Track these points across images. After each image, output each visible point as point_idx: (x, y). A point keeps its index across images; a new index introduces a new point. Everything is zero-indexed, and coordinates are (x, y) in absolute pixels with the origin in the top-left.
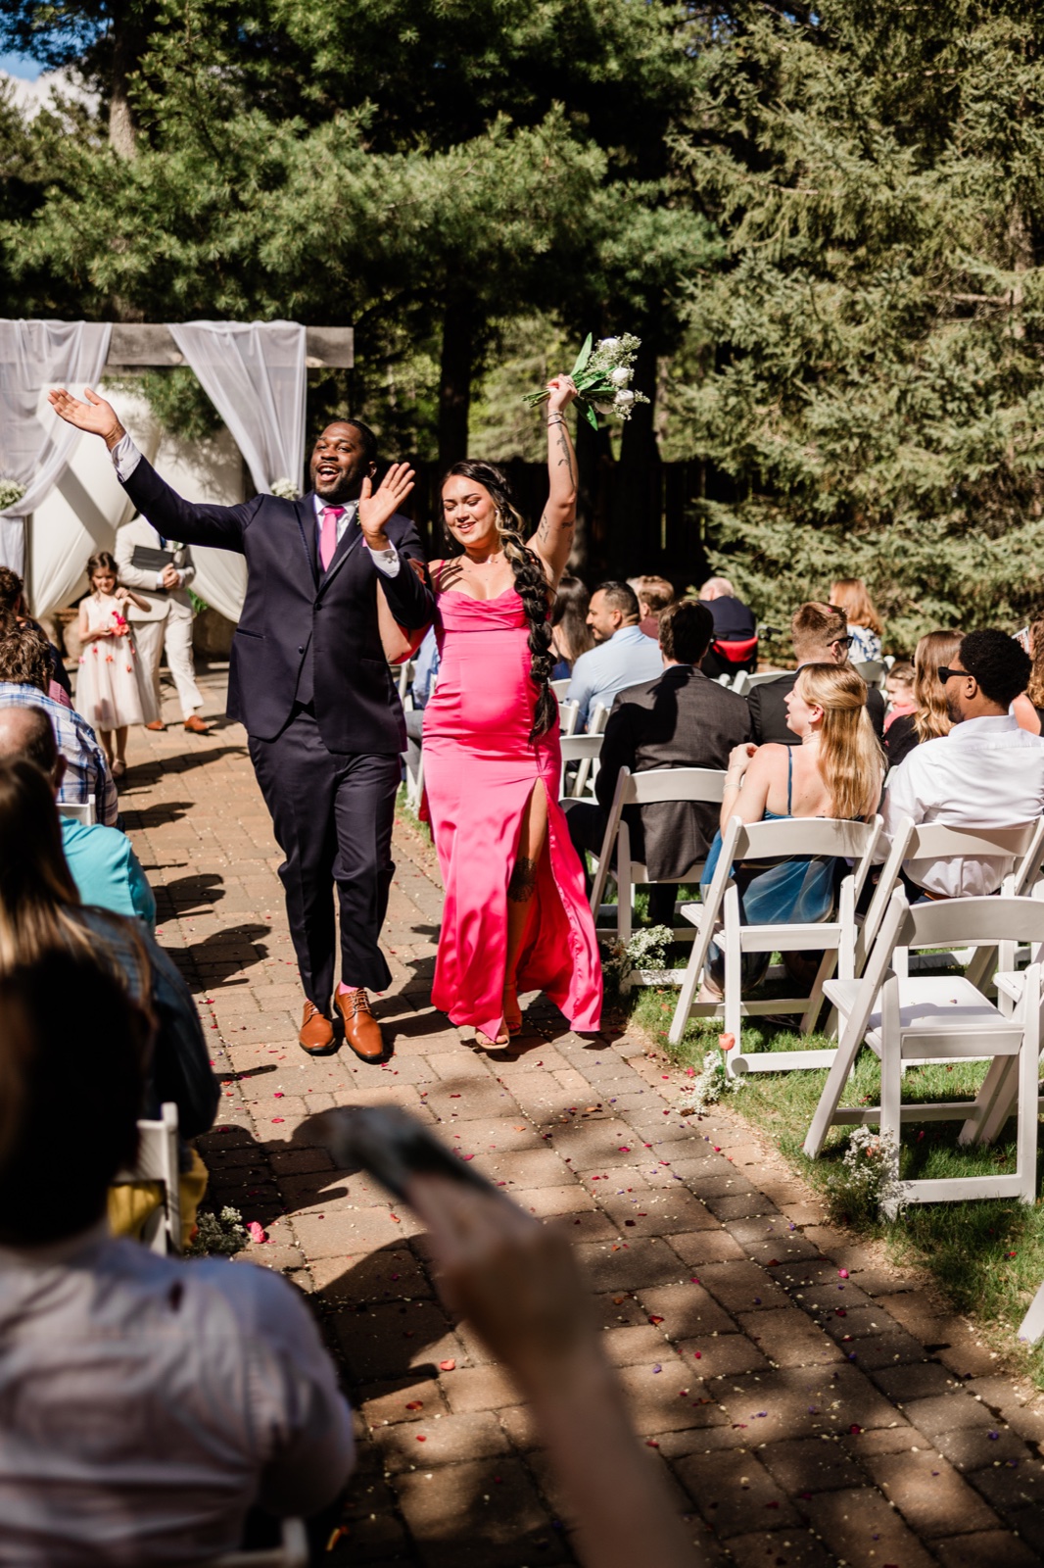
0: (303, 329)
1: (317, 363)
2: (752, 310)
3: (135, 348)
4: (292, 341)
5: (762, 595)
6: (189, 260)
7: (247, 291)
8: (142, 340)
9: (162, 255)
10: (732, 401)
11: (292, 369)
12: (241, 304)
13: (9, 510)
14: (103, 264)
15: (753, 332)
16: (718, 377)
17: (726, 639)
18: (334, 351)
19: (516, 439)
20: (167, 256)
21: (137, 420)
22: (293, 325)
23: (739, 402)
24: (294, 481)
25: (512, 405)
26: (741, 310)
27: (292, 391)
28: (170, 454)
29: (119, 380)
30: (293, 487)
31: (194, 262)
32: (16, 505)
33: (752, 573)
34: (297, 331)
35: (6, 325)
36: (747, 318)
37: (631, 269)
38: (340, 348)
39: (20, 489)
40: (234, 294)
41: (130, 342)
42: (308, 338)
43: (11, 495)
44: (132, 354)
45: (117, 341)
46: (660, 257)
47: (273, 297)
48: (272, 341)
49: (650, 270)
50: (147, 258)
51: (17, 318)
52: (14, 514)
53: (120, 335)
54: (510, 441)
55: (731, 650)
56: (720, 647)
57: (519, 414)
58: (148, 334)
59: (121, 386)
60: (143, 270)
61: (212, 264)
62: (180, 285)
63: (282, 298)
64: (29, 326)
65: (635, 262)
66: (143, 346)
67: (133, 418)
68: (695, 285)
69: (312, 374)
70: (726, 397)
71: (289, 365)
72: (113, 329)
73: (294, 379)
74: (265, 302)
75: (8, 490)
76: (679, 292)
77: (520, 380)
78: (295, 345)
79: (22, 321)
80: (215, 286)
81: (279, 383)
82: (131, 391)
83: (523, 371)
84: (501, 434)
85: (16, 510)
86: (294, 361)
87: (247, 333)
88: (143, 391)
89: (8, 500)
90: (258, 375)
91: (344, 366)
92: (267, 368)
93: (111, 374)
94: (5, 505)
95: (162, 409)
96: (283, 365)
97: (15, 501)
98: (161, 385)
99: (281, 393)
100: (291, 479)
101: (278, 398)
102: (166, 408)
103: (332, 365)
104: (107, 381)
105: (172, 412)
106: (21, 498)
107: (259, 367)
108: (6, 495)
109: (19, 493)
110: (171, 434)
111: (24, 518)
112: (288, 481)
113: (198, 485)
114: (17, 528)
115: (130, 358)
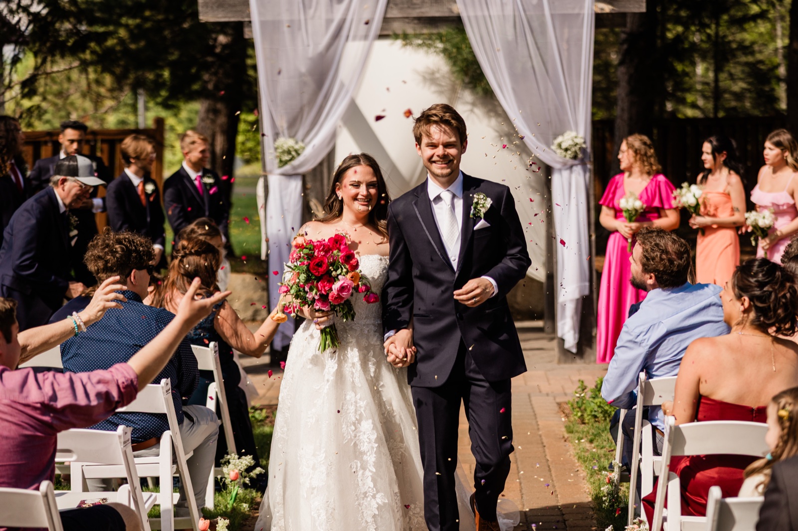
1: (607, 8)
13: (287, 168)
21: (437, 75)
24: (581, 133)
27: (580, 40)
28: (467, 103)
29: (417, 36)
30: (580, 141)
32: (296, 162)
39: (297, 147)
43: (289, 152)
52: (292, 172)
59: (420, 42)
67: (433, 73)
69: (600, 20)
71: (576, 11)
73: (582, 27)
75: (285, 147)
81: (566, 31)
82: (429, 46)
85: (295, 168)
86: (582, 7)
88: (440, 45)
89: (286, 158)
90: (543, 24)
91: (636, 10)
92: (552, 16)
93: (410, 31)
94: (283, 163)
95: (455, 64)
96: (570, 12)
97: (292, 159)
98: (457, 39)
99: (568, 42)
100: (577, 131)
101: (564, 46)
102: (459, 63)
103: (623, 10)
104: (405, 37)
105: (467, 66)
106: (298, 154)
107: (543, 15)
108: (283, 152)
109: (296, 151)
110: (466, 85)
111: (304, 177)
112: (573, 134)
113: (494, 134)
114: (296, 186)
115: (410, 11)
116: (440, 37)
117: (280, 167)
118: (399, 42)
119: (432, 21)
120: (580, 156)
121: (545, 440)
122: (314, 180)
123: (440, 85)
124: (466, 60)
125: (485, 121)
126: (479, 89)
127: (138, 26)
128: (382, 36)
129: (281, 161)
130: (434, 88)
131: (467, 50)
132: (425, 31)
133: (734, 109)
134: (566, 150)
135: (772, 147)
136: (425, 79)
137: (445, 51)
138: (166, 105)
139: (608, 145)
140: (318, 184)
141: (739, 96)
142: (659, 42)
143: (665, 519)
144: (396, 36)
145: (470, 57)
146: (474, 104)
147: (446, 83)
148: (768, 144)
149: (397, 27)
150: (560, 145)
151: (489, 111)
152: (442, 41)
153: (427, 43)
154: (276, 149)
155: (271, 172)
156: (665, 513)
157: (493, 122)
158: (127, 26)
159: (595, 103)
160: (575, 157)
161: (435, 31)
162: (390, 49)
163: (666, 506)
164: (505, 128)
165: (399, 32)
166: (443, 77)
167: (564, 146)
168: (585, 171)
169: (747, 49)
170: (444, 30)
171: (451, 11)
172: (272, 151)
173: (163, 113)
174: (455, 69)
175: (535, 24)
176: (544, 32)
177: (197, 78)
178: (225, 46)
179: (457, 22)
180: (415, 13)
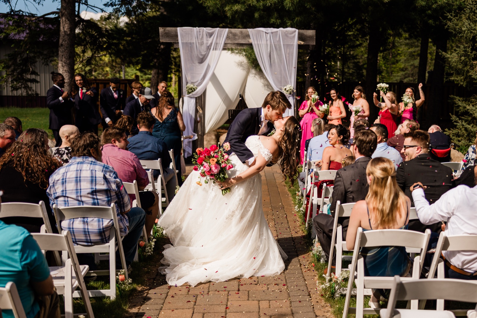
0: (297, 30)
1: (302, 43)
2: (471, 24)
3: (236, 37)
4: (293, 35)
5: (472, 132)
6: (260, 6)
7: (280, 17)
8: (239, 34)
9: (250, 4)
10: (463, 58)
11: (293, 45)
12: (279, 21)
14: (229, 8)
15: (471, 32)
16: (457, 49)
17: (436, 148)
18: (308, 39)
19: (411, 76)
20: (251, 5)
21: (243, 63)
22: (294, 29)
23: (465, 59)
24: (293, 86)
25: (410, 64)
26: (466, 24)
27: (293, 53)
29: (236, 49)
30: (292, 88)
31: (262, 7)
32: (193, 93)
33: (469, 124)
34: (295, 31)
35: (191, 29)
36: (468, 26)
37: (428, 10)
38: (311, 37)
39: (194, 87)
40: (277, 18)
41: (235, 35)
42: (299, 33)
43: (191, 89)
44: (235, 39)
45: (230, 35)
46: (439, 5)
47: (290, 19)
48: (286, 35)
49: (435, 10)
50: (245, 6)
51: (196, 27)
52: (192, 96)
53: (231, 33)
54: (409, 77)
55: (439, 152)
56: (434, 151)
57: (412, 67)
58: (241, 32)
59: (237, 52)
60: (243, 10)
61: (269, 7)
62: (256, 15)
63: (292, 20)
64: (199, 29)
65: (430, 8)
66: (239, 37)
67: (241, 63)
68: (451, 15)
69: (300, 46)
70: (461, 57)
71: (292, 43)
72: (229, 30)
73: (294, 49)
74: (287, 21)
75: (190, 87)
76: (446, 18)
77: (413, 55)
78: (294, 36)
79: (197, 28)
80: (270, 16)
81: (288, 50)
83: (414, 52)
84: (405, 74)
85: (193, 95)
86: (294, 42)
87: (277, 32)
88: (244, 53)
89: (190, 91)
90: (280, 47)
91: (312, 44)
92: (284, 45)
93: (234, 48)
94: (189, 93)
95: (249, 60)
96: (290, 43)
97: (192, 91)
98: (250, 51)
99: (289, 54)
100: (291, 85)
101: (287, 55)
102: (251, 60)
103: (308, 44)
104: (232, 50)
105: (254, 61)
106: (195, 90)
107: (281, 44)
108: (189, 89)
109: (194, 89)
110: (253, 67)
111: (196, 98)
112: (290, 86)
113: (262, 85)
114: (193, 101)
115: (234, 41)
116: (244, 50)
117: (188, 94)
118: (230, 52)
119: (242, 45)
120: (292, 93)
121: (278, 186)
122: (199, 100)
123: (244, 67)
124: (253, 59)
125: (259, 80)
126: (258, 69)
127: (130, 40)
128: (224, 49)
129: (188, 92)
130: (241, 68)
131: (254, 55)
132: (239, 48)
133: (349, 79)
134: (287, 91)
135: (357, 91)
136: (238, 64)
137: (246, 55)
138: (140, 70)
139: (303, 91)
140: (200, 101)
141: (351, 74)
142: (322, 54)
143: (313, 200)
144: (229, 49)
145: (255, 58)
146: (255, 74)
147: (246, 66)
148: (356, 90)
149: (229, 46)
150: (286, 89)
151: (261, 77)
152: (245, 52)
153: (240, 53)
154: (187, 88)
155: (185, 96)
156: (313, 198)
157: (262, 80)
158: (126, 40)
159: (298, 75)
160: (290, 94)
161: (243, 48)
162: (227, 54)
163: (313, 196)
164: (266, 83)
165: (230, 48)
166: (245, 64)
167: (287, 89)
168: (293, 99)
169: (354, 57)
170: (245, 48)
171: (249, 41)
172: (185, 88)
173: (139, 74)
174: (249, 62)
175: (278, 47)
176: (280, 50)
177: (152, 61)
178: (162, 49)
179: (251, 45)
180: (236, 42)
